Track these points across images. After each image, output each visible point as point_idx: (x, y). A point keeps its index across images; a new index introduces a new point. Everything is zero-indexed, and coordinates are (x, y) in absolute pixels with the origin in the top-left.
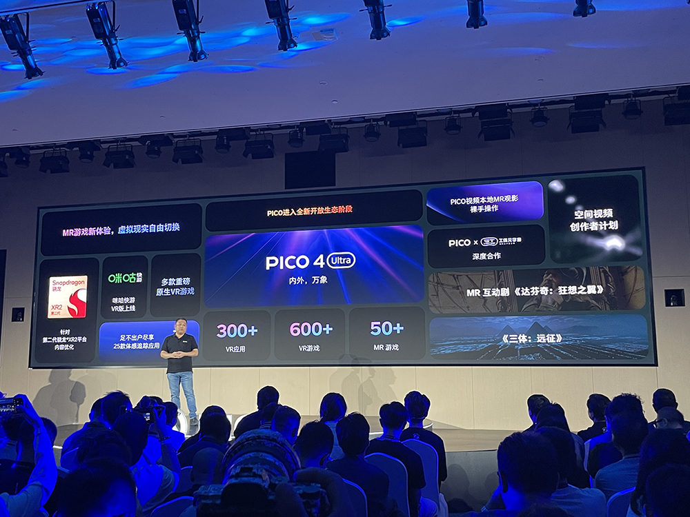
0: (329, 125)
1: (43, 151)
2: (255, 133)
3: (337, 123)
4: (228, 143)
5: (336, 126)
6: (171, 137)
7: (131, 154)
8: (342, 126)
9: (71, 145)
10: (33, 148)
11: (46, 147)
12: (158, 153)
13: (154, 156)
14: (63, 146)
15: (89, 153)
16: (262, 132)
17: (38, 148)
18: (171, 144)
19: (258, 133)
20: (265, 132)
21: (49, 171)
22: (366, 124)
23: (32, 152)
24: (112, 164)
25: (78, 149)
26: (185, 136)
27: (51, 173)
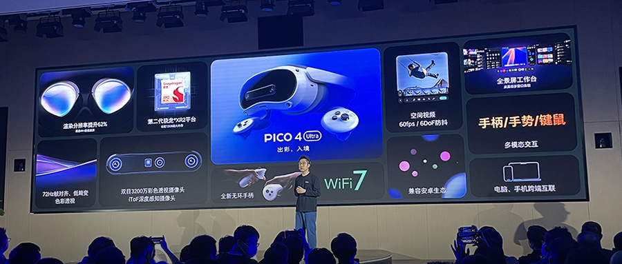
1: (40, 17)
4: (206, 9)
6: (155, 5)
7: (118, 19)
9: (65, 11)
10: (29, 15)
11: (41, 14)
12: (144, 18)
13: (140, 21)
14: (58, 13)
15: (81, 19)
17: (35, 15)
18: (155, 9)
21: (45, 35)
23: (29, 19)
24: (102, 29)
25: (70, 15)
26: (168, 3)
27: (47, 37)
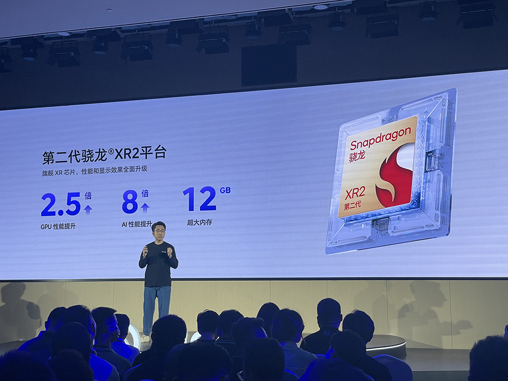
0: (290, 15)
2: (208, 26)
3: (298, 12)
5: (297, 16)
6: (119, 33)
7: (76, 50)
8: (304, 15)
9: (15, 41)
12: (105, 49)
14: (5, 43)
15: (32, 51)
16: (216, 25)
18: (119, 38)
19: (212, 25)
20: (220, 24)
22: (330, 12)
24: (57, 63)
25: (19, 46)
26: (134, 30)
